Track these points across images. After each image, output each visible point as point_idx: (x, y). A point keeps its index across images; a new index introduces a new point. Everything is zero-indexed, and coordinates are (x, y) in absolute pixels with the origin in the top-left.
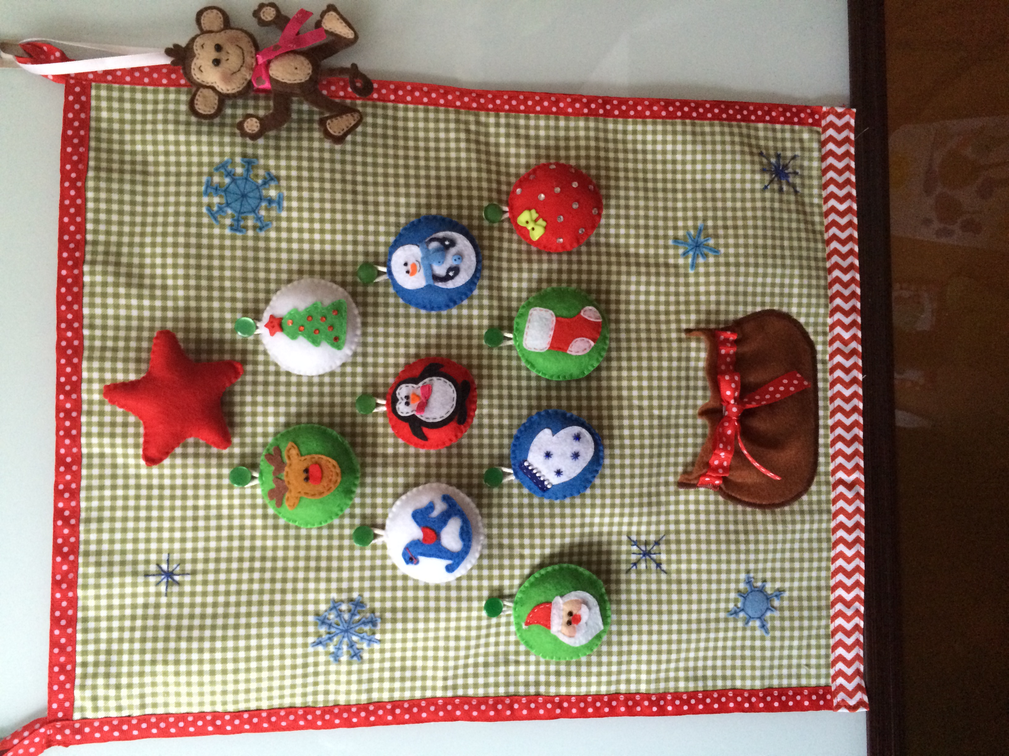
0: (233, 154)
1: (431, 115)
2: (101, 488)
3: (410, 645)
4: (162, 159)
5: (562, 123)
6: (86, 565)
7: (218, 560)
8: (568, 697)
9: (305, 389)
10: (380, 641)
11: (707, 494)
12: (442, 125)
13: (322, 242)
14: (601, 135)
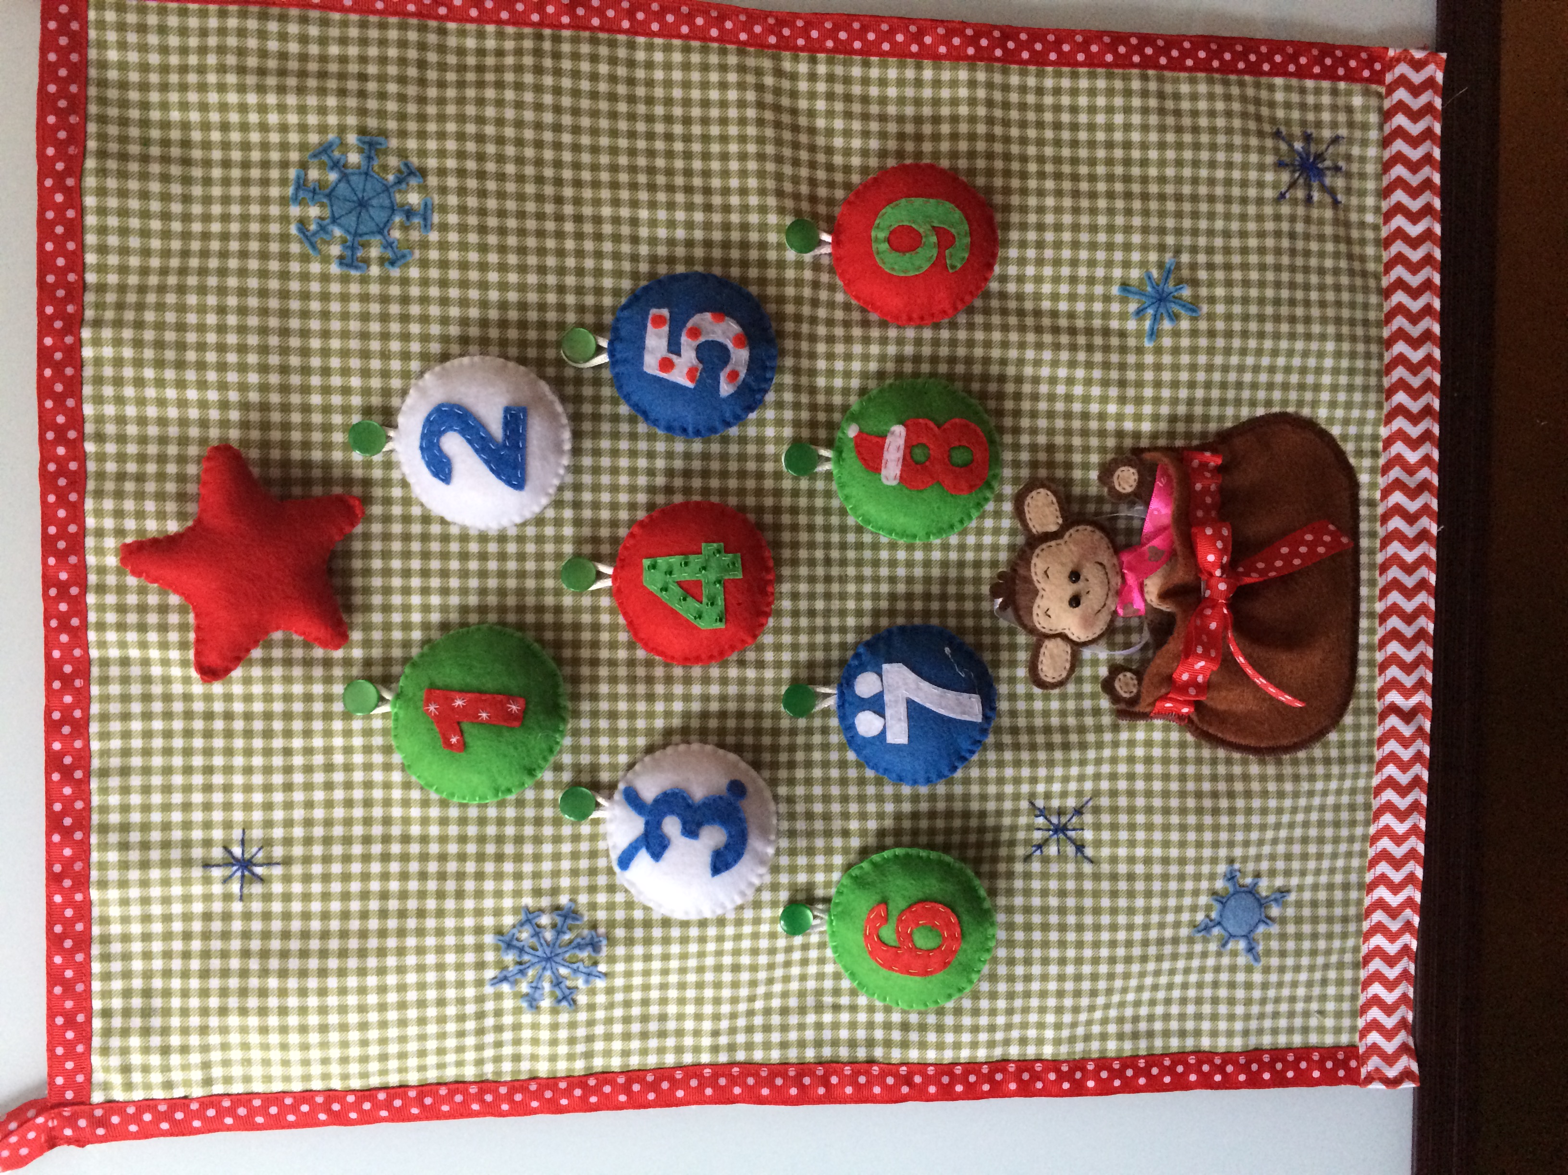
0: (342, 129)
1: (695, 58)
2: (126, 717)
3: (655, 980)
4: (216, 136)
5: (928, 74)
6: (104, 847)
7: (327, 841)
8: (921, 1067)
9: (474, 547)
10: (606, 975)
11: (1166, 729)
12: (714, 77)
13: (503, 286)
14: (998, 96)
